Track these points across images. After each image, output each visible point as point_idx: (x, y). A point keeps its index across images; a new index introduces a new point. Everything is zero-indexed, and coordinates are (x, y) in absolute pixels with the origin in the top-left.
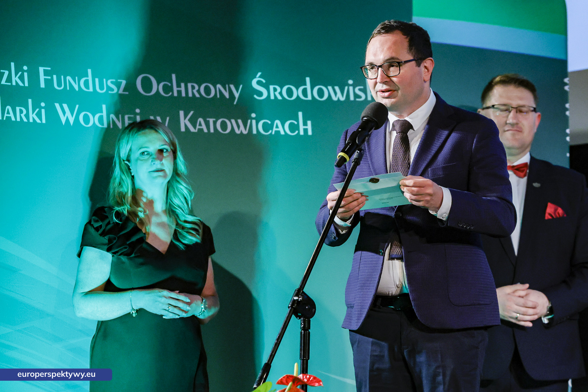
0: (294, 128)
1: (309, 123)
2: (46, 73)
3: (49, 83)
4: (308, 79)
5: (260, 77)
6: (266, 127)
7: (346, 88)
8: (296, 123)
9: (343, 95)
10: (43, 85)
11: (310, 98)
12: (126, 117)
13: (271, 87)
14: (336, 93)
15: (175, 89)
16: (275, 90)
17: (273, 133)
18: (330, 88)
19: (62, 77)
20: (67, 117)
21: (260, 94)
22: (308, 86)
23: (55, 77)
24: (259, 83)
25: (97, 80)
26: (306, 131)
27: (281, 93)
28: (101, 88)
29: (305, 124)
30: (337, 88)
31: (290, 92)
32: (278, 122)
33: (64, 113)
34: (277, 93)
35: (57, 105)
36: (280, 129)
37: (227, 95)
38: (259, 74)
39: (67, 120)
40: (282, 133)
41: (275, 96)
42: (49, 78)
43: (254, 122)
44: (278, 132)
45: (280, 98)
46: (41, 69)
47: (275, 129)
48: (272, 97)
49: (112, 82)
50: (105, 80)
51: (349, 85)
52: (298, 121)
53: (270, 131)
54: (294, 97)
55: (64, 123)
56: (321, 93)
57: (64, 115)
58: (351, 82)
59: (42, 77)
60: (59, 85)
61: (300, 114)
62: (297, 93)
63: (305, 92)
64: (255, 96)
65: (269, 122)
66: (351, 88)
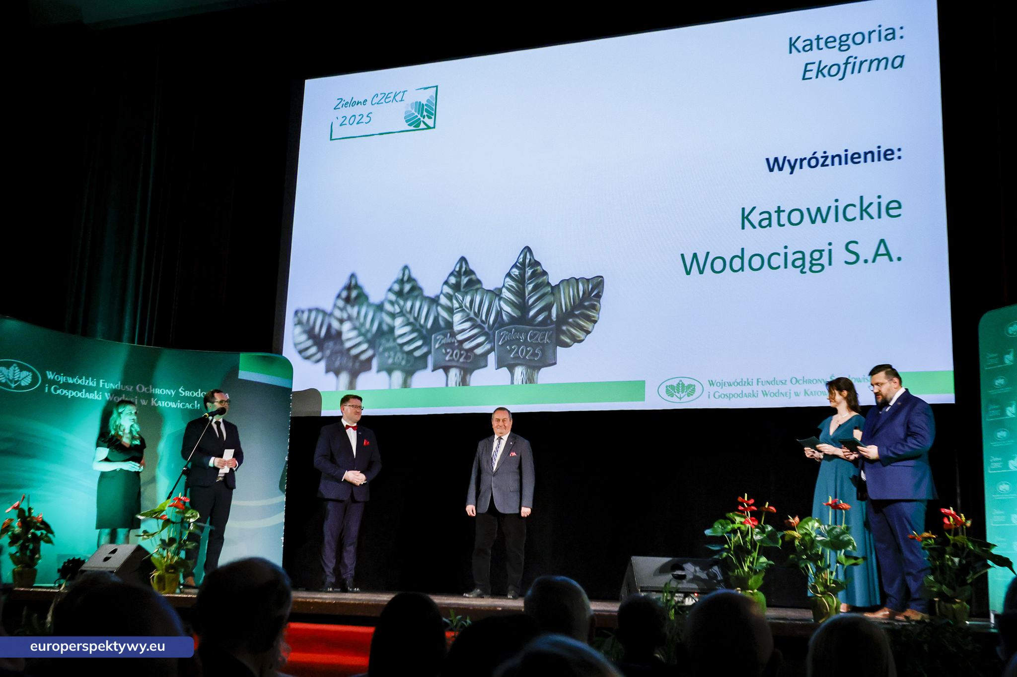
2: (103, 382)
3: (103, 385)
4: (200, 390)
6: (183, 406)
8: (194, 405)
10: (101, 386)
13: (186, 392)
15: (151, 390)
21: (182, 394)
22: (199, 392)
24: (182, 390)
25: (122, 386)
26: (197, 407)
28: (123, 388)
29: (197, 405)
31: (193, 394)
32: (187, 404)
37: (170, 394)
38: (182, 387)
43: (179, 403)
44: (187, 408)
45: (189, 395)
46: (101, 381)
48: (186, 395)
49: (127, 387)
50: (125, 386)
59: (101, 384)
60: (107, 386)
61: (196, 402)
62: (195, 394)
63: (198, 394)
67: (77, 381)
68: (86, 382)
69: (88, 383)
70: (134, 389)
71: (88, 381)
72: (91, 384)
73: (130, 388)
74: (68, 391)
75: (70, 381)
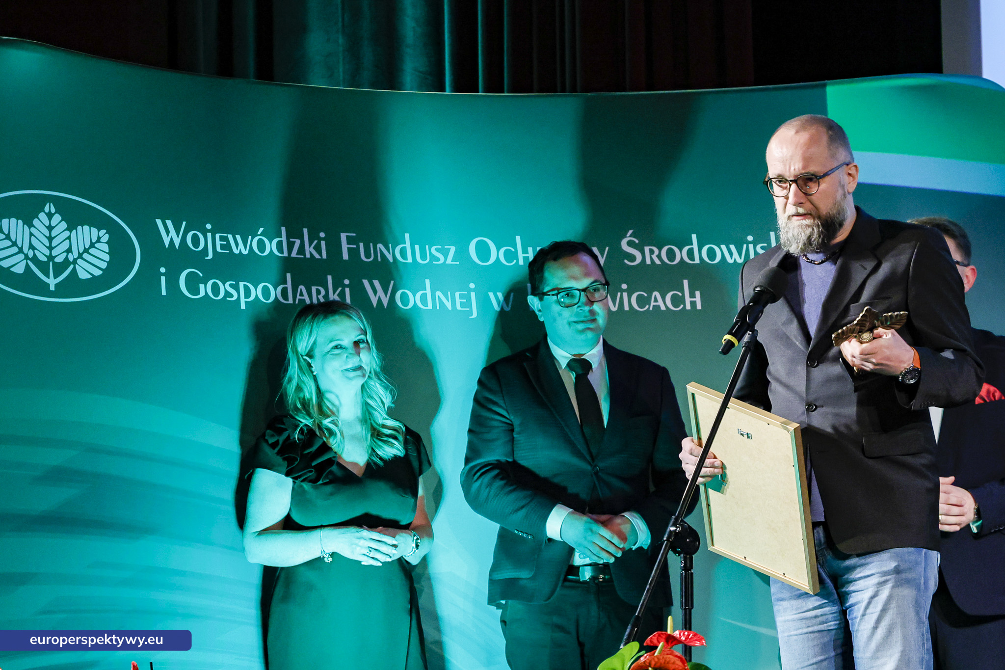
0: (677, 301)
1: (698, 293)
2: (350, 240)
3: (353, 253)
4: (694, 237)
5: (630, 236)
6: (642, 301)
7: (745, 246)
8: (680, 294)
9: (740, 255)
10: (346, 256)
11: (697, 261)
12: (457, 294)
13: (647, 249)
14: (731, 254)
15: (520, 255)
16: (652, 252)
17: (651, 309)
18: (723, 247)
19: (371, 244)
20: (379, 297)
21: (632, 258)
22: (695, 246)
23: (361, 245)
24: (630, 244)
25: (417, 247)
26: (693, 304)
27: (659, 256)
28: (423, 257)
29: (692, 295)
30: (732, 247)
31: (671, 255)
32: (656, 294)
33: (375, 292)
34: (654, 257)
35: (366, 282)
36: (660, 302)
38: (630, 232)
39: (380, 300)
40: (663, 308)
41: (652, 259)
42: (355, 246)
43: (625, 295)
44: (657, 308)
45: (658, 262)
46: (343, 236)
47: (653, 303)
48: (648, 262)
49: (436, 249)
50: (427, 247)
51: (748, 243)
52: (682, 291)
53: (647, 306)
54: (678, 259)
55: (375, 304)
56: (712, 254)
57: (375, 295)
58: (750, 238)
59: (345, 247)
60: (368, 255)
61: (686, 282)
62: (681, 255)
63: (690, 253)
64: (626, 261)
65: (646, 295)
66: (751, 246)
67: (261, 246)
68: (291, 246)
69: (301, 250)
70: (462, 253)
71: (298, 242)
72: (309, 250)
73: (445, 253)
74: (236, 287)
75: (239, 248)
